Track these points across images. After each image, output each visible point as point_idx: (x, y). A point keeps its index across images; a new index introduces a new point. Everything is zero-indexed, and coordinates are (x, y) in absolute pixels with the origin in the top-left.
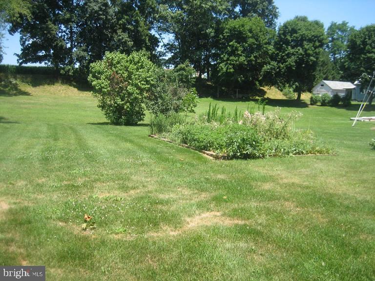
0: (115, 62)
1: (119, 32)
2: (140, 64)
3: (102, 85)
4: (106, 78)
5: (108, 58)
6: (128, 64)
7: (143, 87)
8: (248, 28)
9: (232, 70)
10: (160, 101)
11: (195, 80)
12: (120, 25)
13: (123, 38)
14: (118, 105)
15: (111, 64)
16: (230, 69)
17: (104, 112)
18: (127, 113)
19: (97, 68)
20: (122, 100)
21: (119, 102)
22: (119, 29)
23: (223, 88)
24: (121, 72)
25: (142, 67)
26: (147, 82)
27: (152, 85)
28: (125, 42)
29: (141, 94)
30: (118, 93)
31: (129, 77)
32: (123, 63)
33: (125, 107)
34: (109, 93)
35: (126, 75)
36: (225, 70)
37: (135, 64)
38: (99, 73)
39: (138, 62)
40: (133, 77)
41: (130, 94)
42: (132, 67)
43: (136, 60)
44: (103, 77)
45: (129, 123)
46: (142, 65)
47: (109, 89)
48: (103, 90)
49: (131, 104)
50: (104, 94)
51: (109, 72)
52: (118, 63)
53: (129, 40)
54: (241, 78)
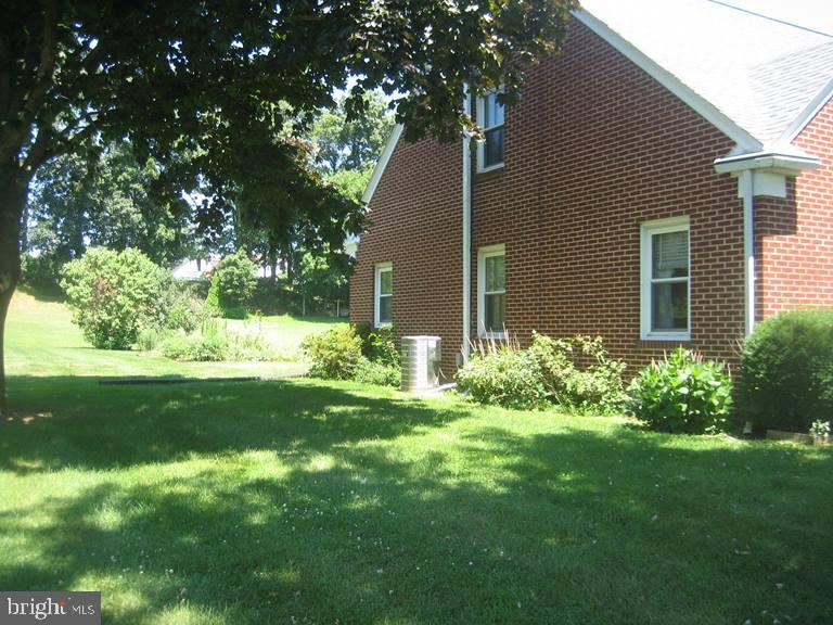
0: (99, 262)
1: (117, 195)
2: (135, 266)
3: (81, 294)
4: (88, 283)
5: (90, 257)
6: (118, 265)
7: (138, 297)
8: (355, 190)
9: (325, 267)
10: (162, 316)
11: (255, 283)
12: (119, 183)
13: (122, 208)
14: (103, 321)
15: (95, 266)
16: (322, 263)
17: (82, 331)
18: (116, 333)
19: (74, 271)
20: (109, 314)
21: (105, 317)
22: (118, 189)
23: (316, 298)
24: (108, 276)
25: (138, 269)
26: (145, 290)
27: (151, 295)
28: (128, 215)
29: (135, 307)
30: (104, 304)
31: (120, 284)
32: (112, 264)
33: (113, 324)
34: (91, 306)
35: (115, 281)
36: (312, 265)
37: (129, 266)
38: (78, 277)
39: (133, 263)
40: (125, 282)
41: (120, 307)
42: (124, 269)
43: (130, 260)
44: (82, 282)
45: (117, 346)
46: (138, 268)
47: (91, 299)
48: (82, 300)
49: (122, 320)
50: (83, 307)
51: (92, 276)
52: (104, 263)
53: (133, 210)
54: (341, 280)
